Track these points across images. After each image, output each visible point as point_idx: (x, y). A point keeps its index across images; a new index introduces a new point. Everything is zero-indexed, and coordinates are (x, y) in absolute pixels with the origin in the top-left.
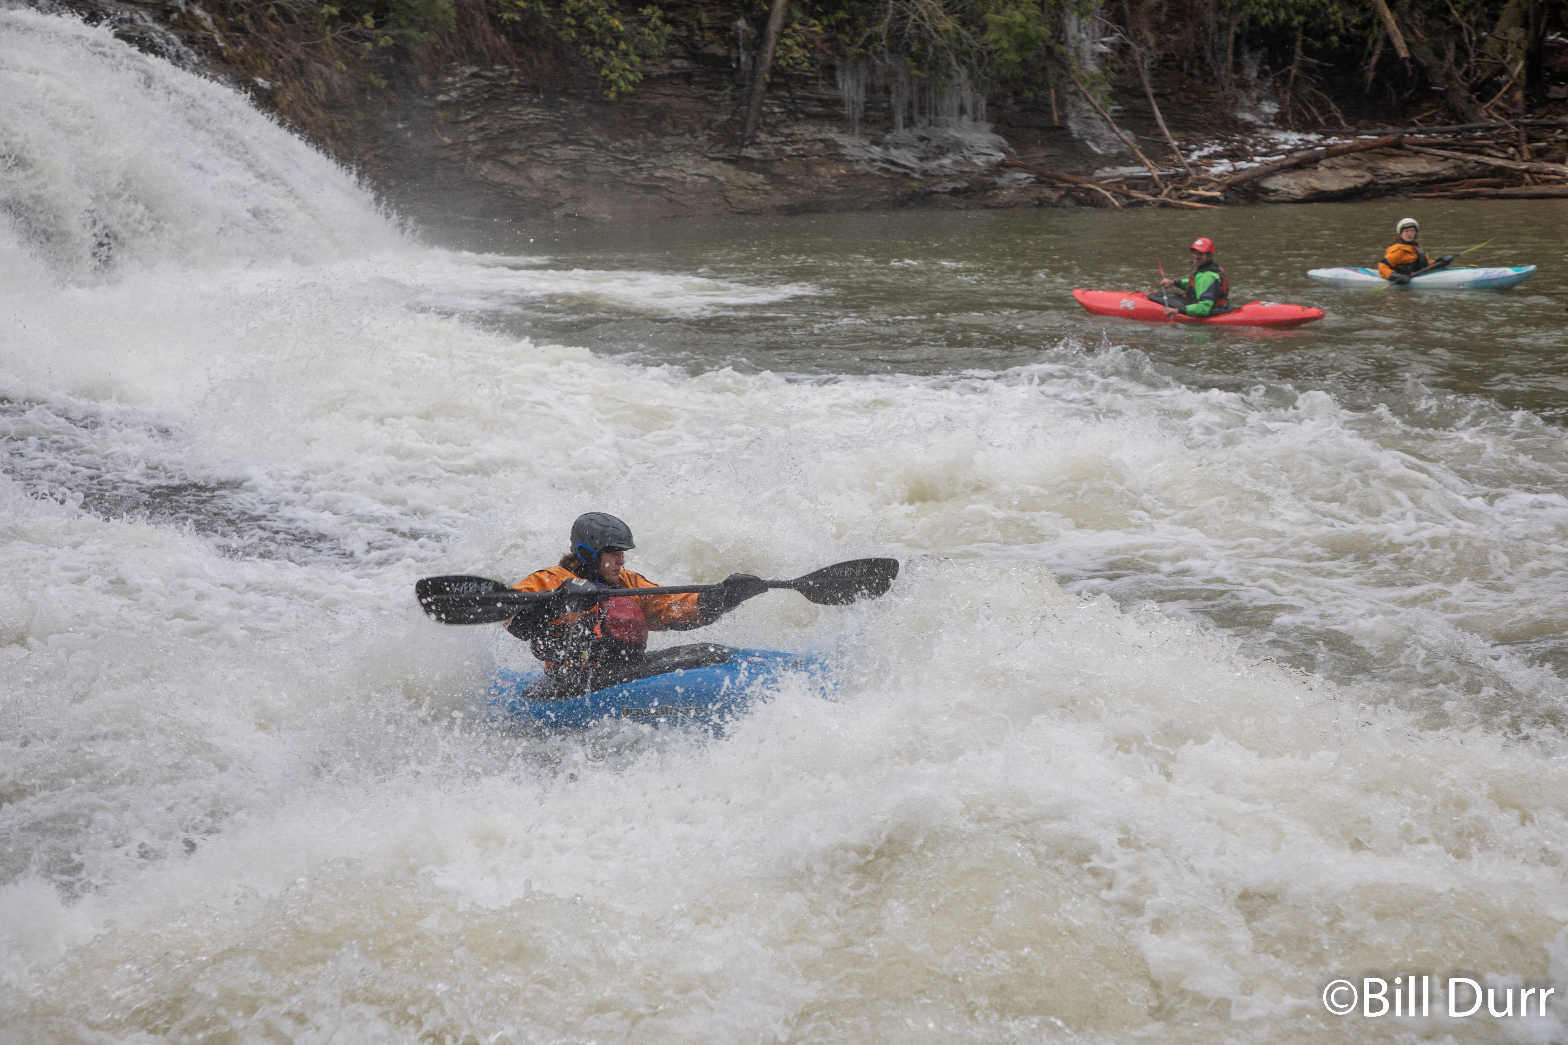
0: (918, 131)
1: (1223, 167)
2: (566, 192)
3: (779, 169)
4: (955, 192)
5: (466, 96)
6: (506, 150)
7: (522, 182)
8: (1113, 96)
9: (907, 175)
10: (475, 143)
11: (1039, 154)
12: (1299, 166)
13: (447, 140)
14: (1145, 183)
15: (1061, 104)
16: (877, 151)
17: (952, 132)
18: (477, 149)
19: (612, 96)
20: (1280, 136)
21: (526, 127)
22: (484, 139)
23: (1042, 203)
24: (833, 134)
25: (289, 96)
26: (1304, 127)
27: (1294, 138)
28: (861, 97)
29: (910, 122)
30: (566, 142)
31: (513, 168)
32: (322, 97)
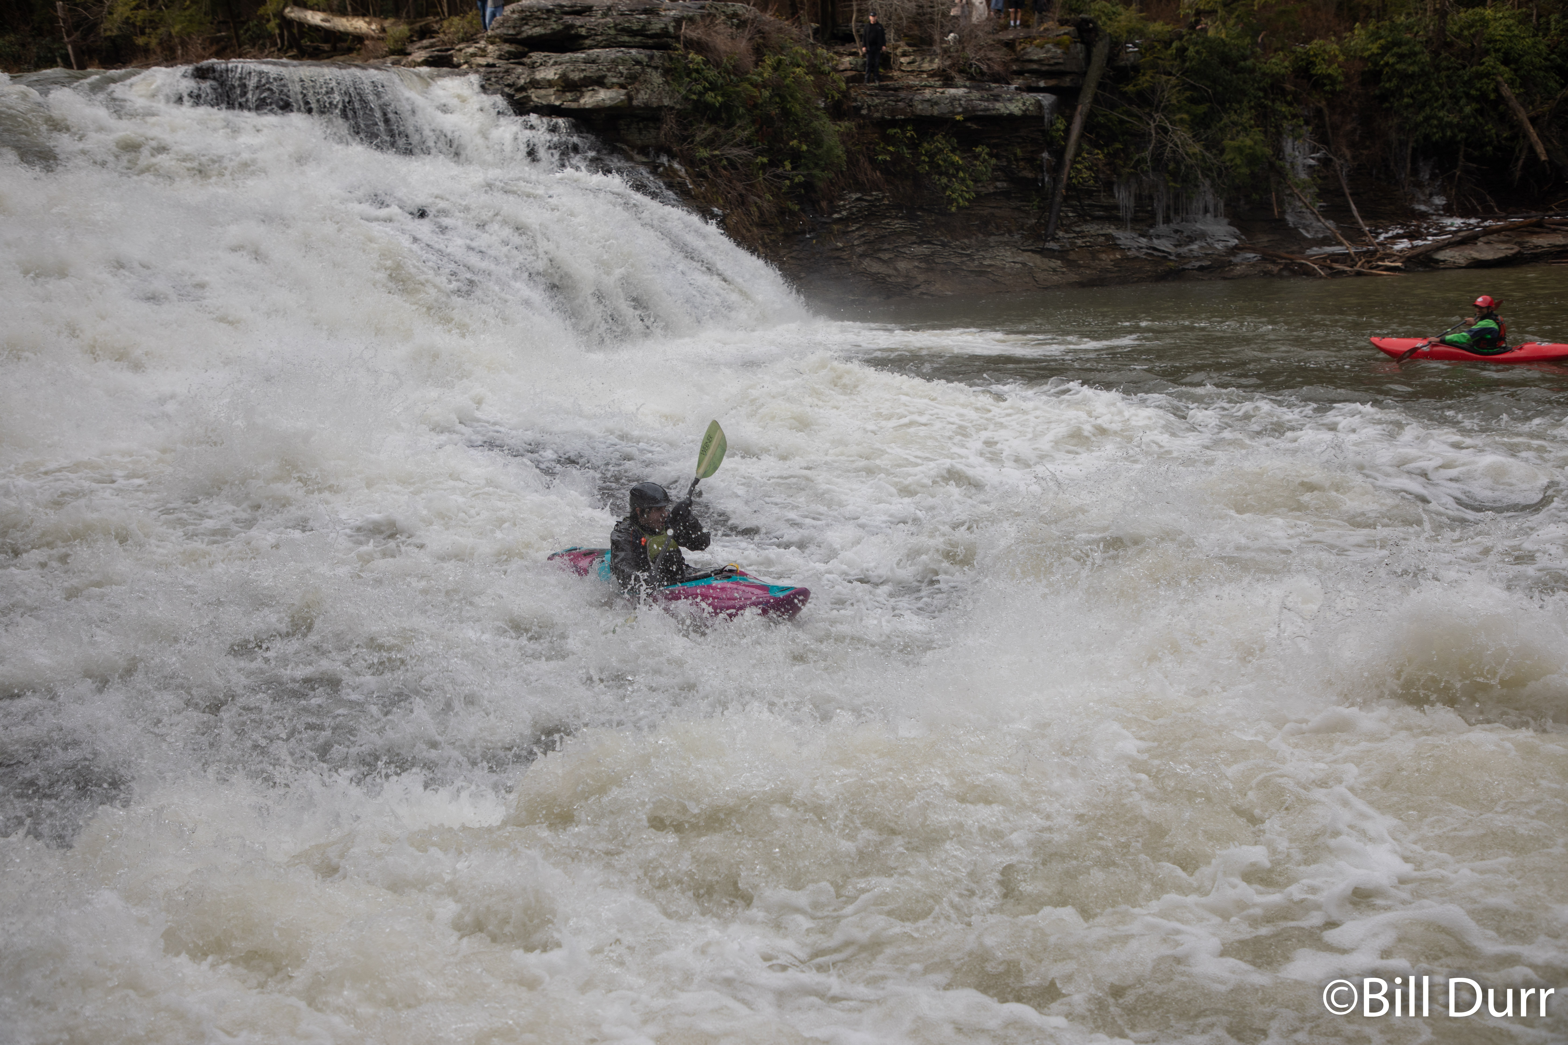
0: (1174, 226)
1: (1404, 244)
2: (921, 278)
3: (1072, 256)
4: (1201, 268)
5: (853, 214)
6: (880, 250)
7: (891, 272)
8: (1319, 196)
9: (1165, 257)
10: (858, 245)
11: (1264, 240)
12: (1462, 242)
13: (840, 245)
14: (1344, 258)
15: (1281, 203)
16: (1144, 241)
17: (1199, 226)
18: (859, 250)
19: (953, 209)
20: (1448, 221)
21: (894, 233)
22: (865, 243)
23: (1267, 274)
24: (1112, 230)
25: (735, 219)
26: (1465, 214)
27: (1458, 222)
28: (1132, 204)
29: (1167, 220)
30: (922, 242)
31: (884, 262)
32: (756, 219)
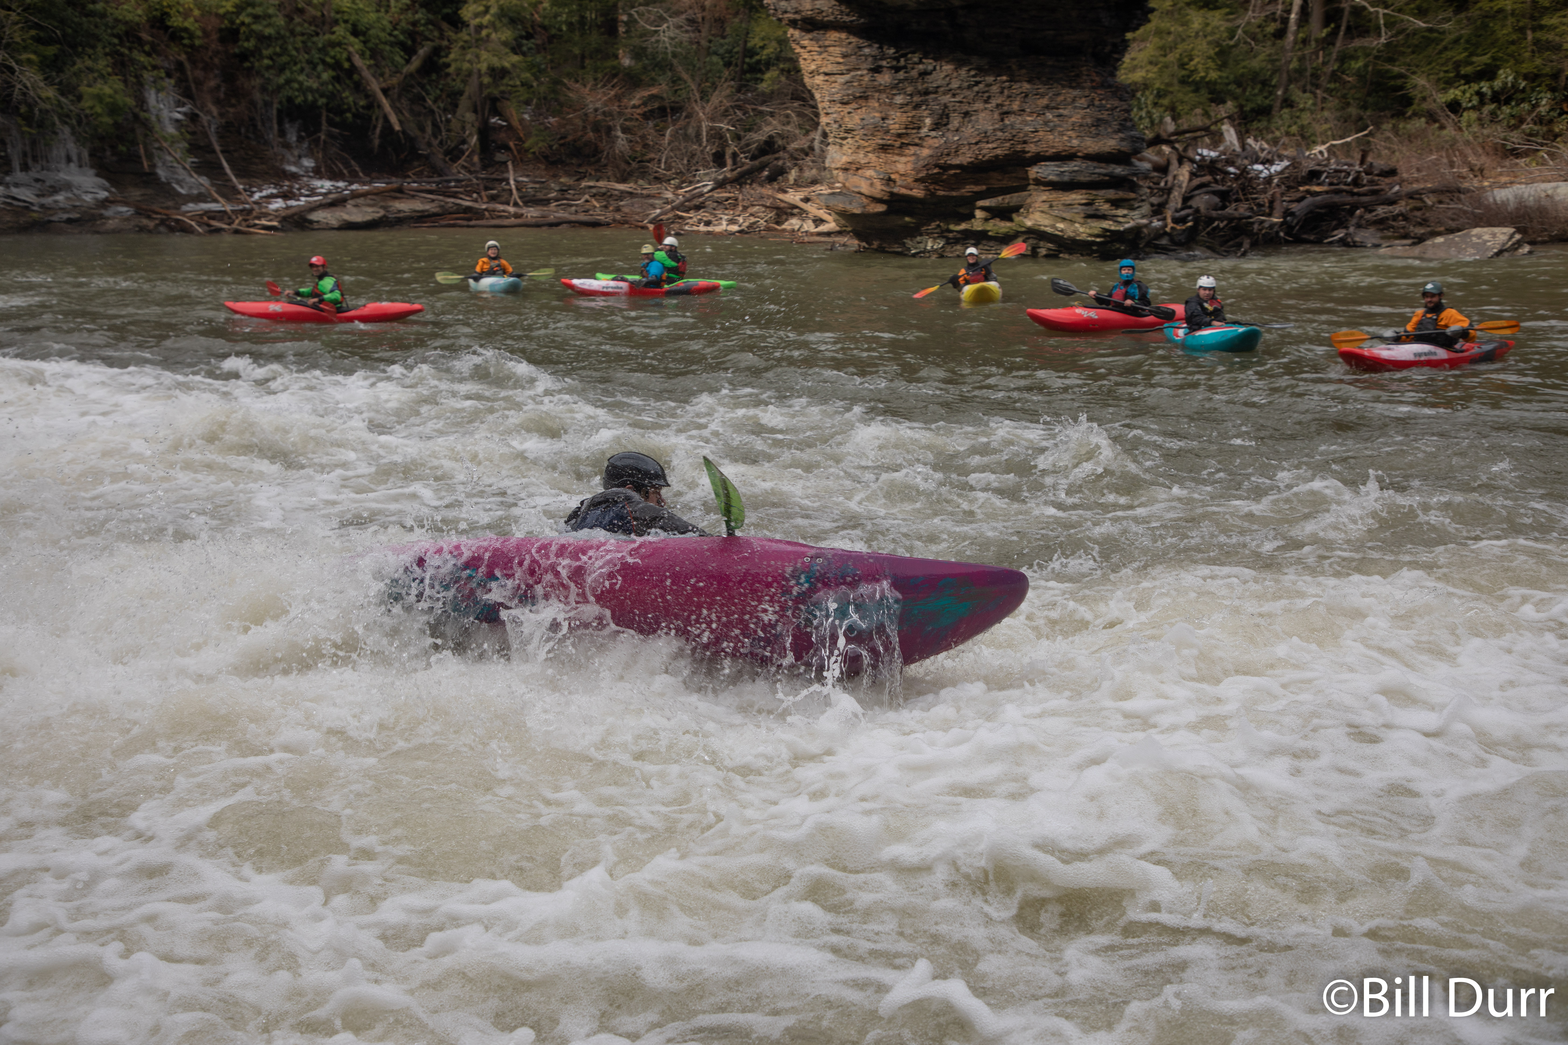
0: (34, 174)
1: (278, 204)
4: (70, 221)
8: (189, 151)
9: (28, 207)
11: (136, 194)
12: (333, 204)
14: (221, 215)
15: (150, 157)
16: (1, 189)
17: (62, 176)
20: (318, 183)
23: (142, 229)
26: (334, 176)
27: (327, 184)
29: (25, 168)
